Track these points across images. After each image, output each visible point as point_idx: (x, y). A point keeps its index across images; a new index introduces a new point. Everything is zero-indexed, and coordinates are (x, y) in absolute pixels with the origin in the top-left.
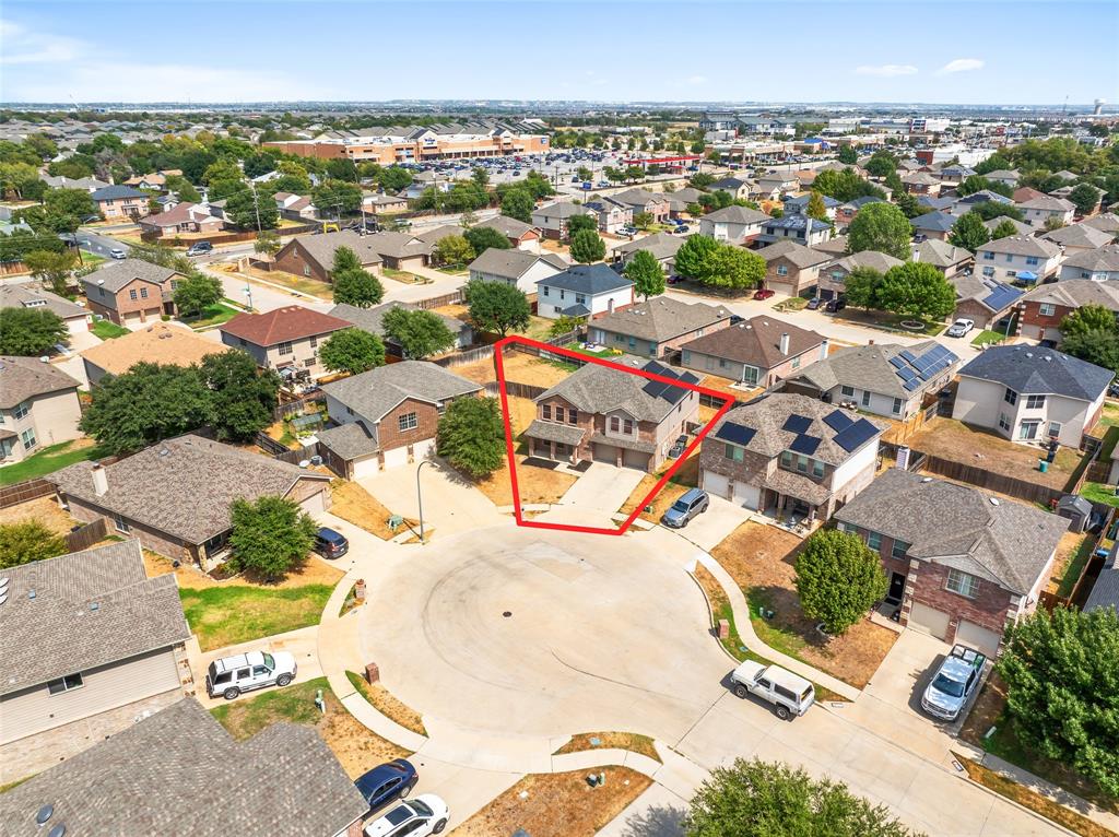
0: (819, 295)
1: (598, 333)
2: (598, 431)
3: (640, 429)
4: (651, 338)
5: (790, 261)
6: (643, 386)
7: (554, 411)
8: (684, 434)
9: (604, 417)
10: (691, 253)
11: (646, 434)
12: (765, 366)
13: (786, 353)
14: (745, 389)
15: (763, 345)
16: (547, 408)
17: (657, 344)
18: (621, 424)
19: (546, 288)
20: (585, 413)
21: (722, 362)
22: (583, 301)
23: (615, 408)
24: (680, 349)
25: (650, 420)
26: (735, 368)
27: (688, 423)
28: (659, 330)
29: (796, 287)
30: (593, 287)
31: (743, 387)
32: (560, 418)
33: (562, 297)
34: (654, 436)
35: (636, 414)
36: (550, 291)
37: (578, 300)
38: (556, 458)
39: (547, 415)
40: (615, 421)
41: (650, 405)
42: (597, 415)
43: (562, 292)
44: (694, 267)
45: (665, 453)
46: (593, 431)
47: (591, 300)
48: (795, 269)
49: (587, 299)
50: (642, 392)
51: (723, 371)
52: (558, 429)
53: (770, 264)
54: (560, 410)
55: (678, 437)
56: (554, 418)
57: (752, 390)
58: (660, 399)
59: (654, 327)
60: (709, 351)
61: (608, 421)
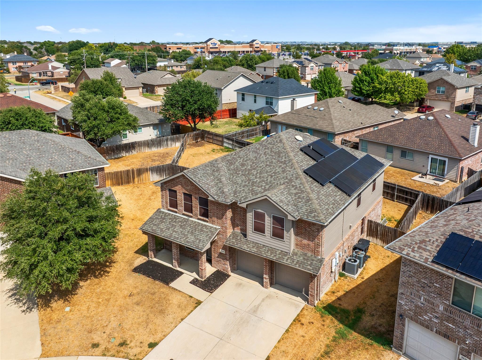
0: (474, 109)
1: (280, 127)
2: (238, 230)
3: (297, 234)
4: (328, 129)
5: (447, 82)
6: (305, 167)
7: (180, 198)
8: (365, 236)
9: (244, 211)
10: (365, 78)
11: (305, 242)
12: (457, 157)
13: (476, 145)
14: (432, 182)
15: (450, 136)
16: (173, 193)
17: (333, 135)
18: (268, 222)
19: (243, 95)
20: (217, 204)
21: (404, 153)
22: (271, 104)
23: (259, 197)
24: (357, 140)
25: (311, 219)
26: (419, 160)
27: (370, 222)
28: (336, 123)
29: (453, 103)
30: (280, 92)
31: (429, 180)
32: (189, 209)
33: (255, 101)
34: (318, 245)
35: (290, 209)
36: (246, 97)
37: (267, 103)
38: (180, 265)
39: (174, 204)
40: (259, 217)
41: (313, 196)
42: (234, 206)
43: (255, 96)
44: (367, 88)
45: (336, 268)
46: (230, 231)
47: (277, 102)
48: (453, 88)
49: (274, 101)
50: (303, 175)
51: (404, 162)
52: (184, 224)
53: (431, 85)
54: (188, 197)
55: (355, 242)
56: (181, 208)
57: (440, 183)
58: (330, 188)
59: (331, 120)
60: (389, 141)
61: (250, 216)
